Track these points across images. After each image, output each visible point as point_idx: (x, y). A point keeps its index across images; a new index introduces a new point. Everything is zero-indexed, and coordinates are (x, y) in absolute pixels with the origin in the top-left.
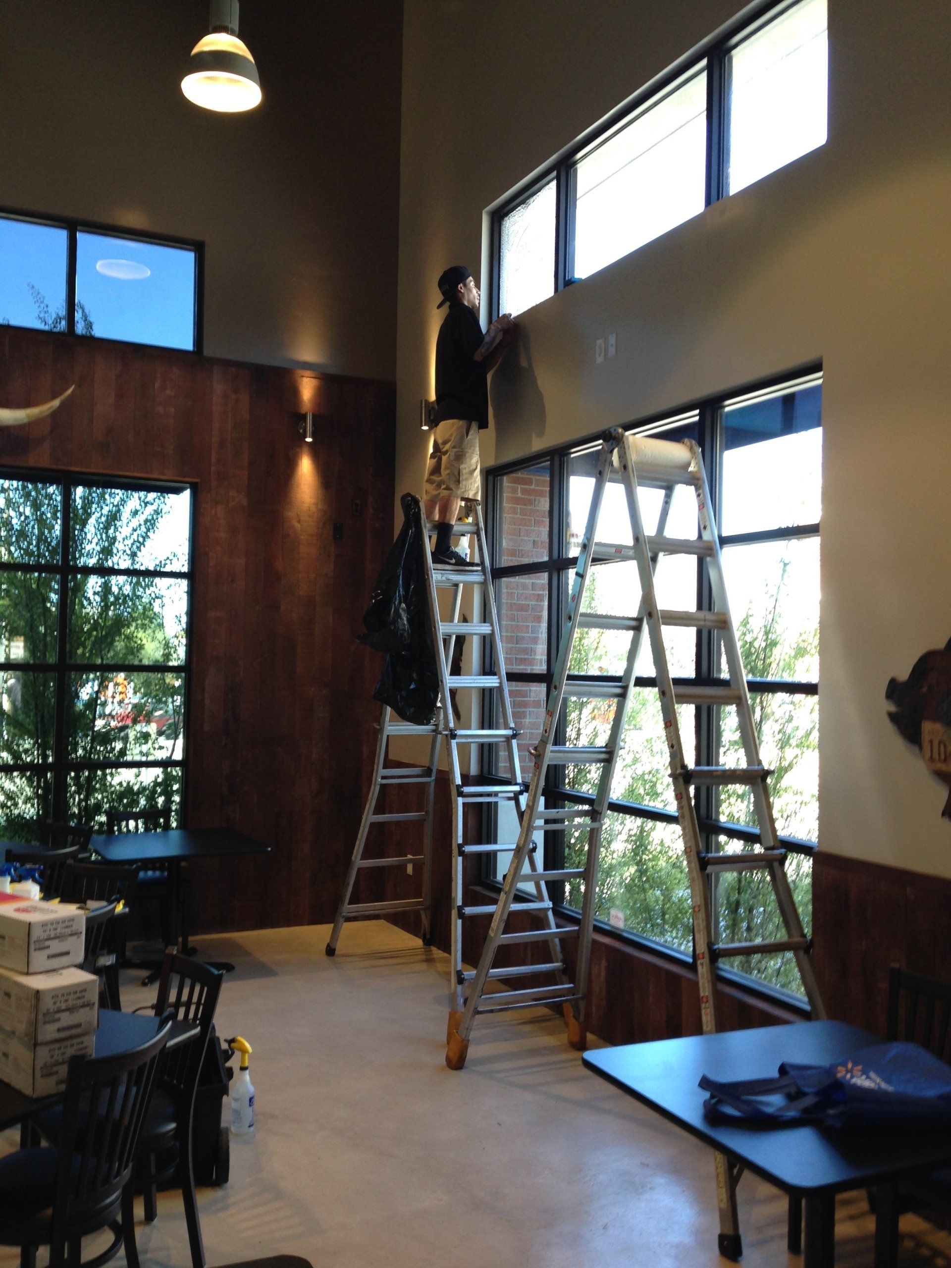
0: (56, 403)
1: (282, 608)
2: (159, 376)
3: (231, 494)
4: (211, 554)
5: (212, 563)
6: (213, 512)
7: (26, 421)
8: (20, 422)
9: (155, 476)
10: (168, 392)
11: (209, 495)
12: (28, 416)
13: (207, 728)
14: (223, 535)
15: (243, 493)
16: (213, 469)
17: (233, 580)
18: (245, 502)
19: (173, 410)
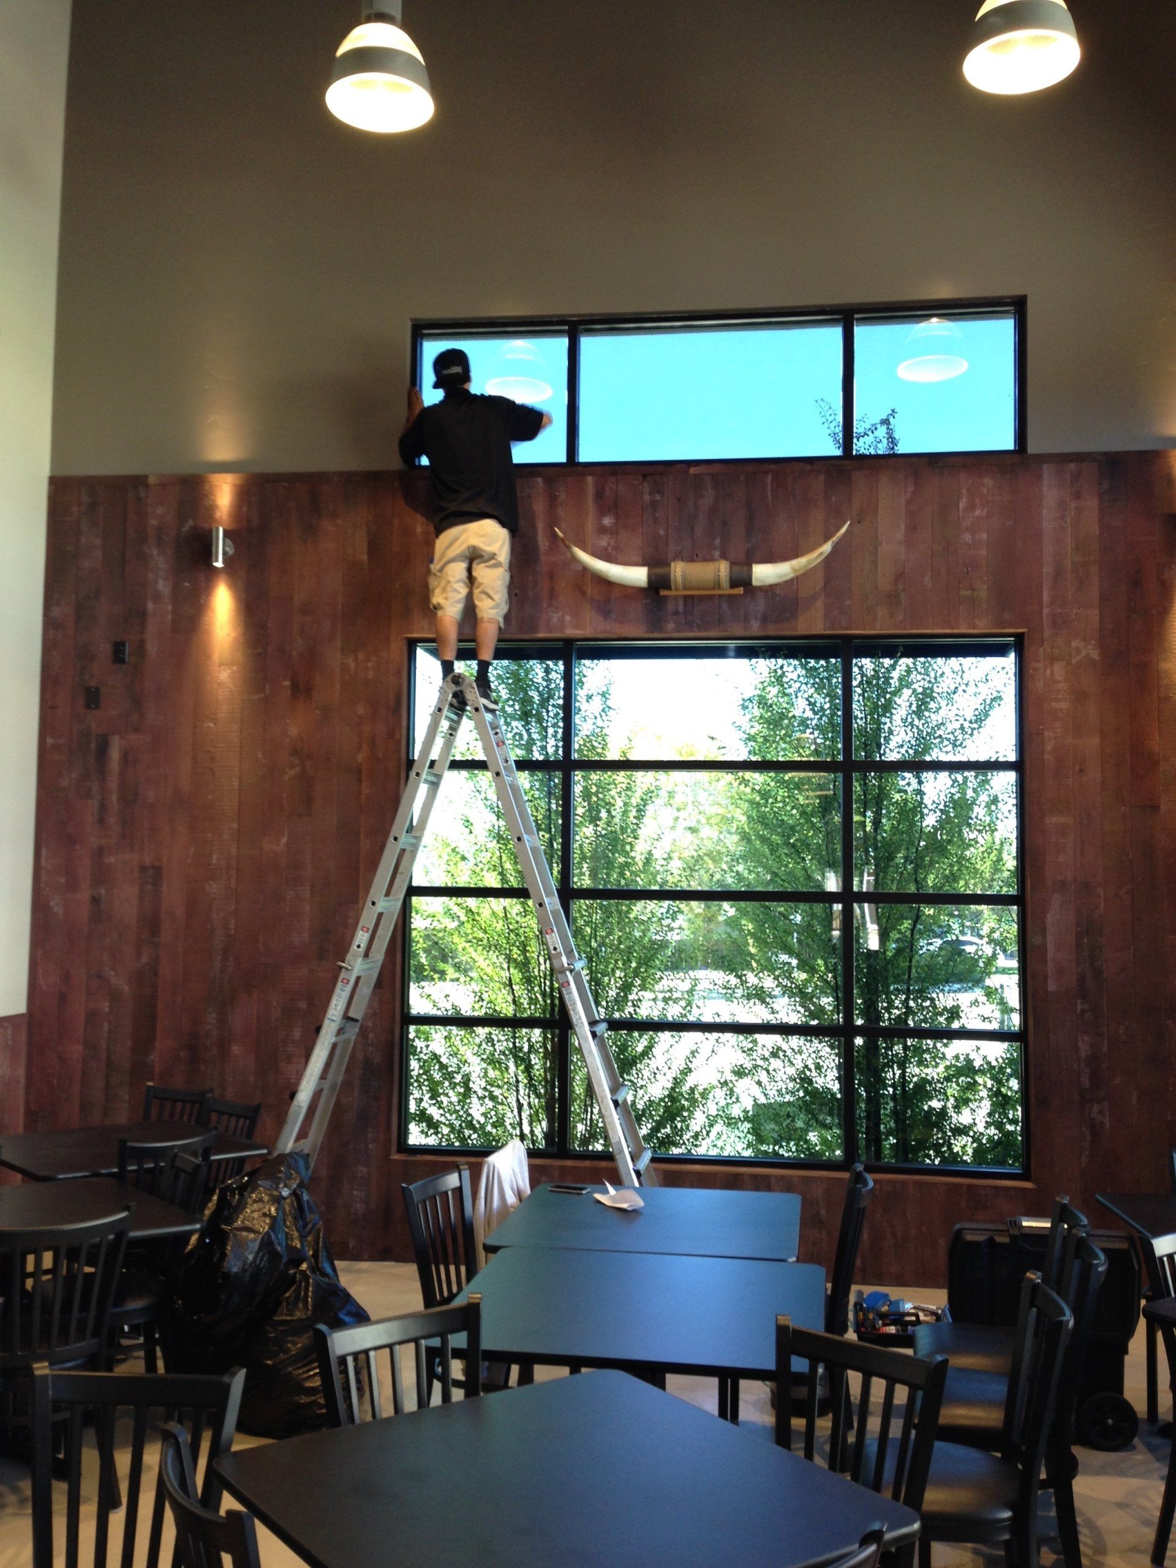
0: (827, 548)
1: (1163, 808)
2: (964, 491)
3: (1074, 644)
4: (1046, 733)
5: (1049, 747)
6: (1048, 672)
7: (791, 576)
8: (786, 578)
9: (963, 630)
10: (978, 512)
11: (1041, 650)
12: (794, 570)
13: (1052, 987)
14: (1064, 705)
15: (1093, 642)
16: (1045, 611)
17: (1081, 771)
18: (1095, 655)
19: (984, 536)
